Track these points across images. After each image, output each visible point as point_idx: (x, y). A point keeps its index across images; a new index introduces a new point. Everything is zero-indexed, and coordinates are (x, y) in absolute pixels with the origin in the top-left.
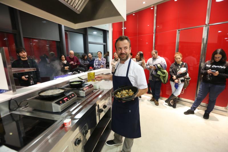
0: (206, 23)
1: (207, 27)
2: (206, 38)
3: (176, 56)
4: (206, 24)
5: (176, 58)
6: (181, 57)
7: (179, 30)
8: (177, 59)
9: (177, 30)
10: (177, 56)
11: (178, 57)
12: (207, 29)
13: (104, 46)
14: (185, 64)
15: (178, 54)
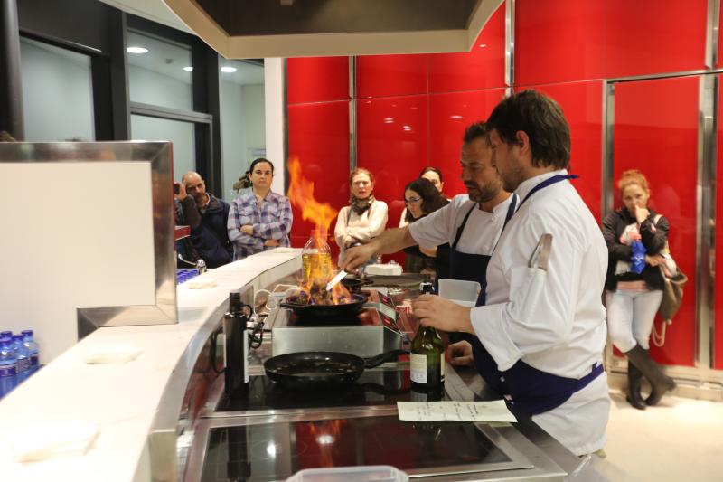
0: (708, 62)
1: (712, 77)
2: (711, 117)
3: (624, 188)
4: (706, 68)
5: (626, 195)
6: (643, 188)
7: (608, 83)
8: (629, 198)
9: (605, 81)
10: (628, 188)
11: (632, 191)
12: (711, 83)
13: (201, 129)
14: (660, 221)
15: (630, 180)
